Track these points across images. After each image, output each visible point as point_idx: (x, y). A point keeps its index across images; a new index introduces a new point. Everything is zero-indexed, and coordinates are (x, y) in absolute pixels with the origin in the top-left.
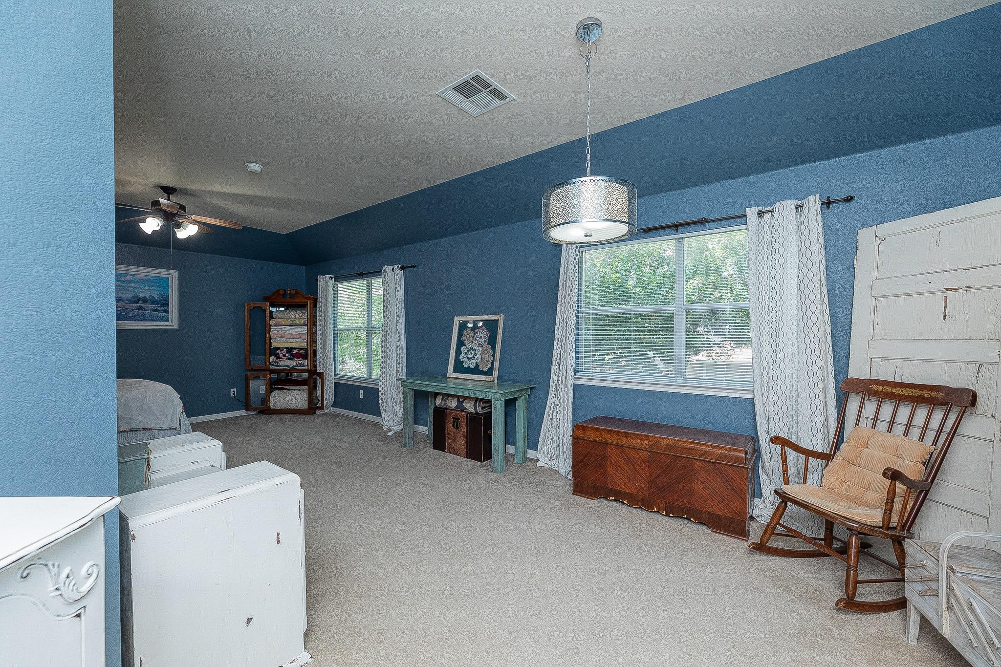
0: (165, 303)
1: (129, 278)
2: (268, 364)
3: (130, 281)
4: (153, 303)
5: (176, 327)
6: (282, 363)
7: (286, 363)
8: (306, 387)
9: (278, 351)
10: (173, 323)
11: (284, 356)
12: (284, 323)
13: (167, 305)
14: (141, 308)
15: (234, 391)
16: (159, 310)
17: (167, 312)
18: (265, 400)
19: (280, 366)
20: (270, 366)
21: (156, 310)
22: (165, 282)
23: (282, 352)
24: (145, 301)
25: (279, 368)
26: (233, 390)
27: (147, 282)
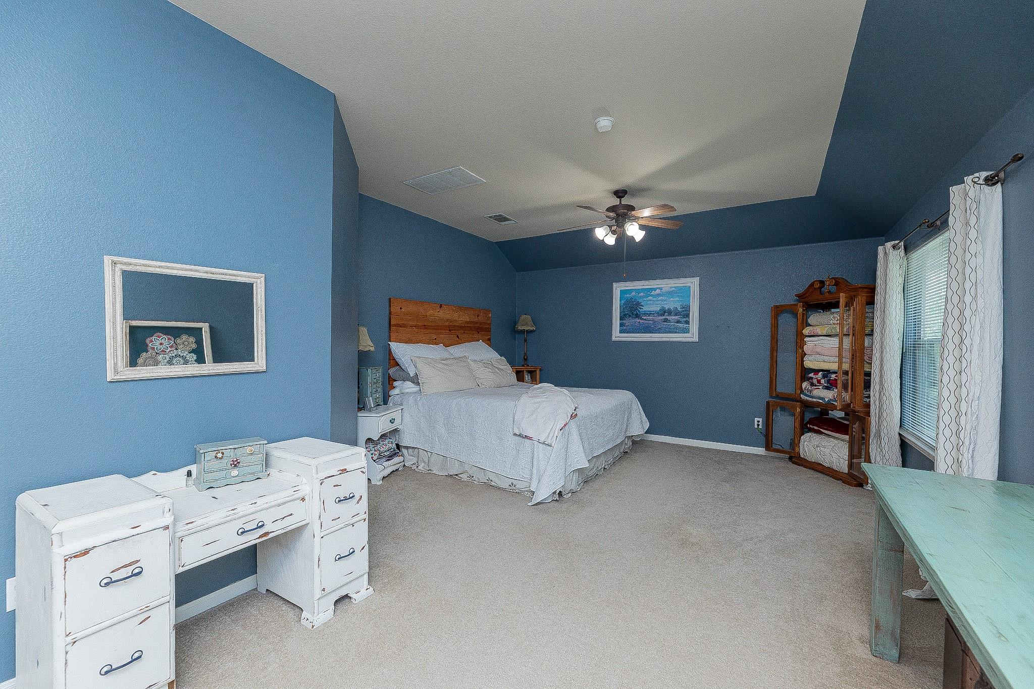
0: (685, 313)
1: (658, 291)
2: (799, 392)
3: (658, 295)
4: (676, 315)
5: (696, 339)
6: (816, 392)
7: (823, 394)
8: (847, 437)
9: (811, 375)
10: (693, 335)
11: (819, 381)
12: (820, 333)
13: (688, 315)
14: (666, 320)
15: (758, 422)
16: (681, 322)
17: (687, 322)
18: (794, 443)
19: (812, 397)
20: (801, 395)
21: (678, 322)
22: (685, 291)
23: (817, 376)
24: (670, 312)
25: (810, 399)
26: (759, 419)
27: (670, 293)
